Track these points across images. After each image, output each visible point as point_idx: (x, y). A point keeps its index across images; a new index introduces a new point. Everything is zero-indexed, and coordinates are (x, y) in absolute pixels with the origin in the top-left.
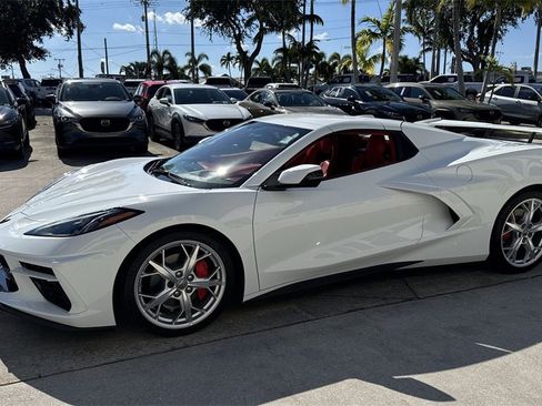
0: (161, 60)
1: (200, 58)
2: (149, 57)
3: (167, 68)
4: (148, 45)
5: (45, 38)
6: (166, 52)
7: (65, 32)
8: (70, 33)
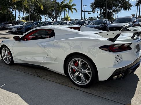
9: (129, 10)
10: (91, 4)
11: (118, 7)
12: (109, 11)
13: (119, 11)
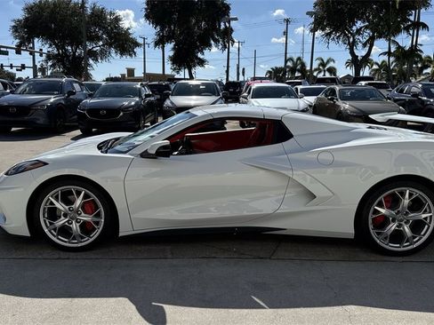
0: (295, 64)
1: (328, 61)
2: (286, 62)
3: (299, 71)
4: (286, 53)
5: (206, 52)
6: (299, 59)
7: (220, 47)
8: (224, 47)
9: (131, 55)
10: (13, 24)
11: (101, 43)
12: (74, 53)
13: (103, 55)
